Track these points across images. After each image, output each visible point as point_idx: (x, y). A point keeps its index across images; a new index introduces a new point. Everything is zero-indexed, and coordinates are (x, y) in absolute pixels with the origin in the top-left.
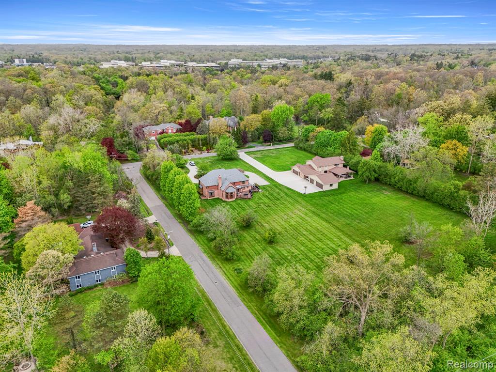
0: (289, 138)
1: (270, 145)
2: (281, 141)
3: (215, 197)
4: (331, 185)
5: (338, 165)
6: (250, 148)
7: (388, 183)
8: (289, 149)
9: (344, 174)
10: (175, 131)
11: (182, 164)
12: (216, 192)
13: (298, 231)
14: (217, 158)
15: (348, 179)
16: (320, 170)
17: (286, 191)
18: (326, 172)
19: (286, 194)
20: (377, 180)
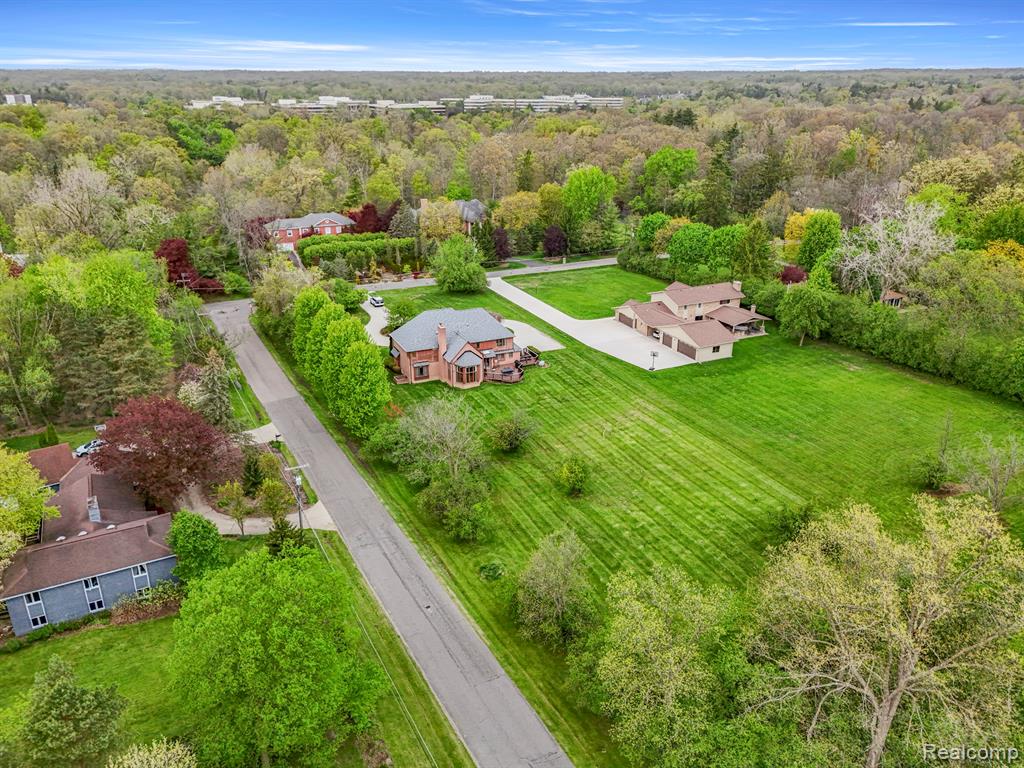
0: (605, 246)
1: (561, 262)
2: (586, 253)
3: (431, 379)
4: (716, 349)
5: (728, 301)
6: (515, 268)
7: (855, 343)
8: (604, 269)
9: (743, 325)
10: (339, 230)
11: (352, 303)
12: (433, 365)
13: (644, 463)
14: (437, 289)
15: (753, 335)
16: (685, 314)
17: (605, 363)
18: (698, 318)
19: (606, 372)
20: (826, 337)
